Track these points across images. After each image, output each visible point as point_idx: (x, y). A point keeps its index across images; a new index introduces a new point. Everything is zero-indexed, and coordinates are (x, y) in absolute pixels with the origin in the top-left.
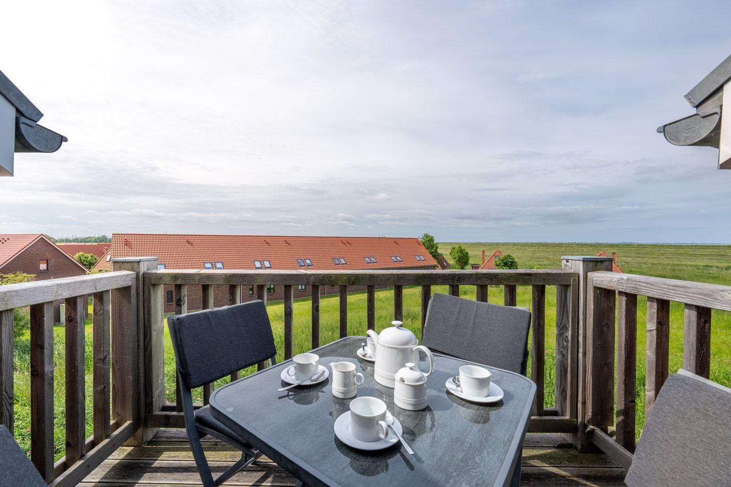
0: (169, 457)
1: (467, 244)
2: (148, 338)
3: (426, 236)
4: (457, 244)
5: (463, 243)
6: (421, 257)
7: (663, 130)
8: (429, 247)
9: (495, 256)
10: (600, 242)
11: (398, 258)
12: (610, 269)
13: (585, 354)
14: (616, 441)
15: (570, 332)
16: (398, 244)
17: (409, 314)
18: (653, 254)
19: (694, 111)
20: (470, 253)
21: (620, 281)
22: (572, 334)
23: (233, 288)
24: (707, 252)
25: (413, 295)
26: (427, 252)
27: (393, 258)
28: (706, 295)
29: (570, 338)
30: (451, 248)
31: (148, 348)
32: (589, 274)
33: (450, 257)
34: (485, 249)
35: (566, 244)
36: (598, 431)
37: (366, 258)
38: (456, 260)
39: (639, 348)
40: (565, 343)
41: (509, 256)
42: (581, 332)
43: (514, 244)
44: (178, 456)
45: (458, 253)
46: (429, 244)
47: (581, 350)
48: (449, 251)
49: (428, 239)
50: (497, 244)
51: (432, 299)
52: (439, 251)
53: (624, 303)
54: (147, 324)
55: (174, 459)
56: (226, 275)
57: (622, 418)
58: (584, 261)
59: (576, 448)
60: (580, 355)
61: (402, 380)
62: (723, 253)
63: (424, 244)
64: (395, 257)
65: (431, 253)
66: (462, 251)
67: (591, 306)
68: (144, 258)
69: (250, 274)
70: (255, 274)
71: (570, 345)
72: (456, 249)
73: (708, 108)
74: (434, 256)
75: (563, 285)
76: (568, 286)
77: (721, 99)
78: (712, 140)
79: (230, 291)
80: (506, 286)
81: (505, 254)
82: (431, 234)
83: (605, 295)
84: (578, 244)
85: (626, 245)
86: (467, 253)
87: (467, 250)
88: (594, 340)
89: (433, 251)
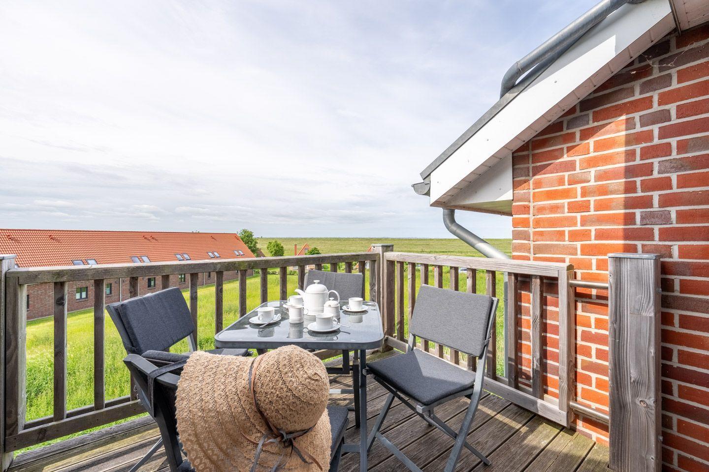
0: (57, 467)
1: (281, 238)
2: (12, 347)
3: (245, 231)
4: (273, 239)
5: (278, 238)
6: (240, 252)
7: (414, 186)
8: (249, 242)
9: (305, 248)
10: (372, 237)
11: (216, 254)
12: (392, 250)
13: (383, 297)
14: (397, 339)
15: (376, 287)
16: (215, 239)
17: (230, 309)
18: (398, 245)
19: (422, 181)
20: (285, 247)
21: (397, 256)
22: (378, 288)
23: (134, 281)
24: (422, 243)
25: (233, 289)
26: (245, 247)
27: (210, 254)
28: (427, 259)
29: (376, 290)
30: (268, 243)
31: (11, 358)
32: (384, 253)
33: (267, 251)
34: (296, 243)
35: (352, 238)
36: (390, 337)
37: (177, 255)
38: (273, 253)
39: (405, 291)
40: (374, 294)
41: (315, 248)
42: (381, 286)
43: (318, 239)
44: (70, 462)
45: (274, 247)
46: (248, 239)
47: (381, 296)
48: (267, 246)
49: (247, 234)
50: (305, 239)
51: (307, 274)
52: (258, 246)
53: (399, 267)
54: (10, 330)
55: (65, 466)
56: (128, 268)
57: (399, 326)
58: (383, 246)
59: (380, 352)
60: (381, 299)
61: (330, 306)
62: (428, 243)
63: (242, 239)
64: (213, 253)
65: (250, 248)
66: (277, 245)
67: (385, 271)
68: (8, 255)
69: (157, 266)
70: (162, 266)
71: (376, 293)
72: (272, 244)
73: (427, 181)
74: (253, 251)
75: (373, 261)
76: (375, 261)
77: (430, 178)
78: (428, 194)
79: (131, 283)
80: (346, 263)
81: (312, 247)
82: (249, 230)
83: (391, 263)
84: (359, 239)
85: (386, 239)
86: (282, 247)
87: (282, 245)
88: (387, 290)
89: (252, 245)
